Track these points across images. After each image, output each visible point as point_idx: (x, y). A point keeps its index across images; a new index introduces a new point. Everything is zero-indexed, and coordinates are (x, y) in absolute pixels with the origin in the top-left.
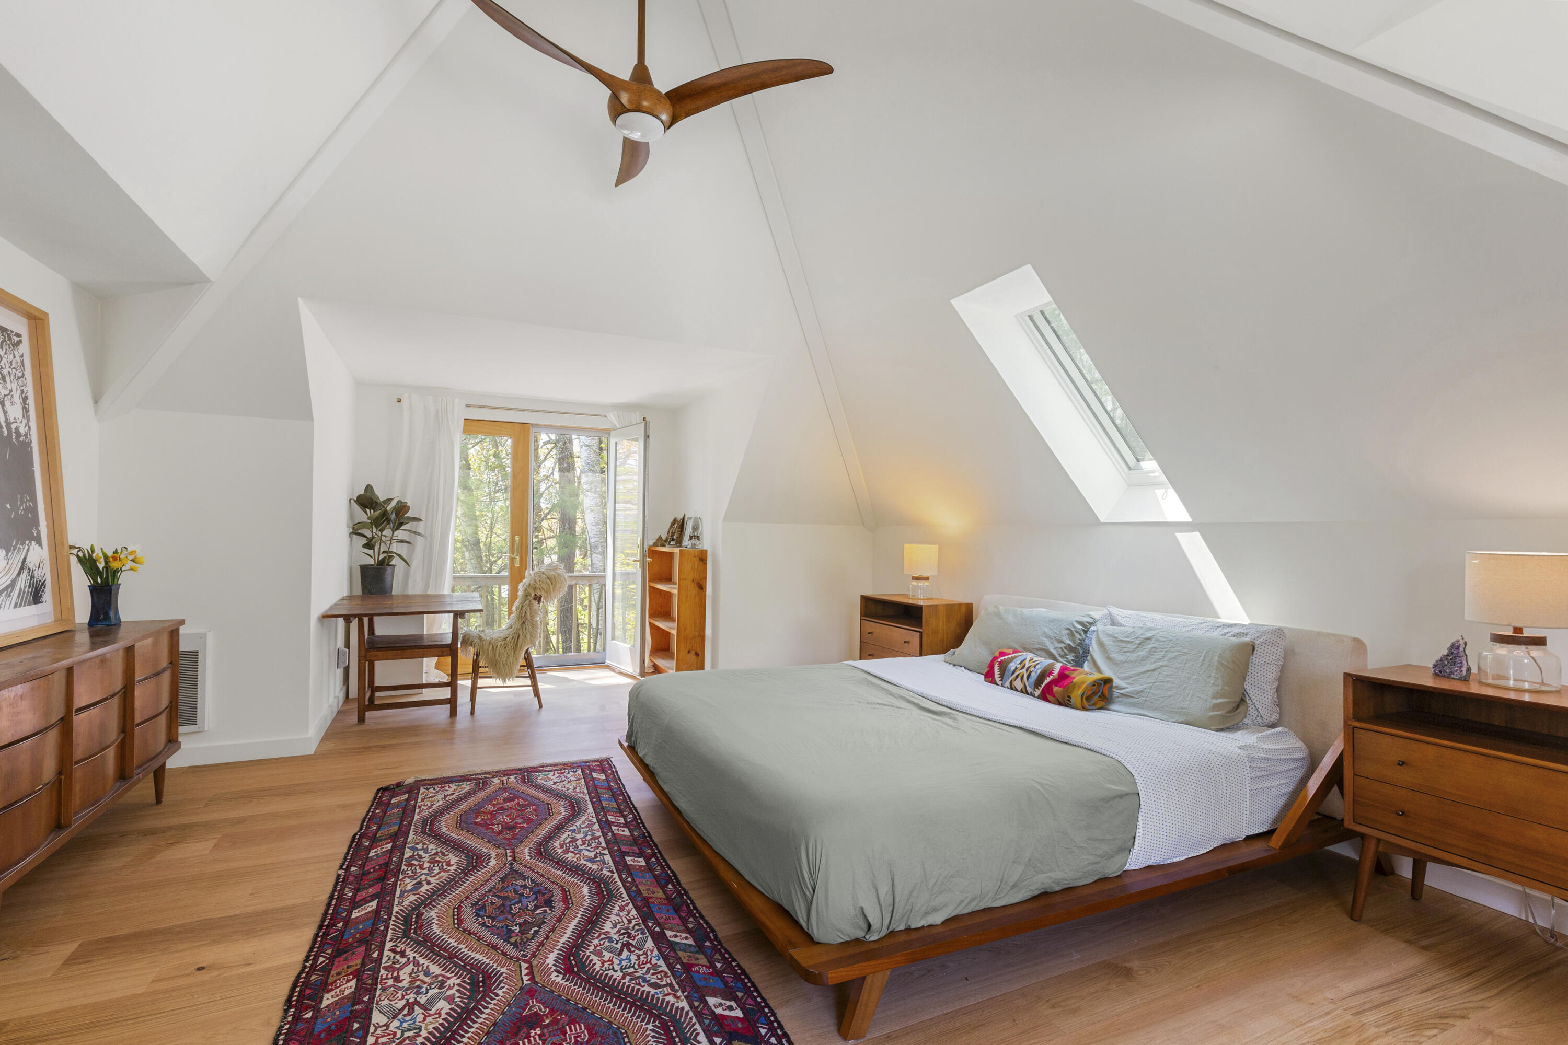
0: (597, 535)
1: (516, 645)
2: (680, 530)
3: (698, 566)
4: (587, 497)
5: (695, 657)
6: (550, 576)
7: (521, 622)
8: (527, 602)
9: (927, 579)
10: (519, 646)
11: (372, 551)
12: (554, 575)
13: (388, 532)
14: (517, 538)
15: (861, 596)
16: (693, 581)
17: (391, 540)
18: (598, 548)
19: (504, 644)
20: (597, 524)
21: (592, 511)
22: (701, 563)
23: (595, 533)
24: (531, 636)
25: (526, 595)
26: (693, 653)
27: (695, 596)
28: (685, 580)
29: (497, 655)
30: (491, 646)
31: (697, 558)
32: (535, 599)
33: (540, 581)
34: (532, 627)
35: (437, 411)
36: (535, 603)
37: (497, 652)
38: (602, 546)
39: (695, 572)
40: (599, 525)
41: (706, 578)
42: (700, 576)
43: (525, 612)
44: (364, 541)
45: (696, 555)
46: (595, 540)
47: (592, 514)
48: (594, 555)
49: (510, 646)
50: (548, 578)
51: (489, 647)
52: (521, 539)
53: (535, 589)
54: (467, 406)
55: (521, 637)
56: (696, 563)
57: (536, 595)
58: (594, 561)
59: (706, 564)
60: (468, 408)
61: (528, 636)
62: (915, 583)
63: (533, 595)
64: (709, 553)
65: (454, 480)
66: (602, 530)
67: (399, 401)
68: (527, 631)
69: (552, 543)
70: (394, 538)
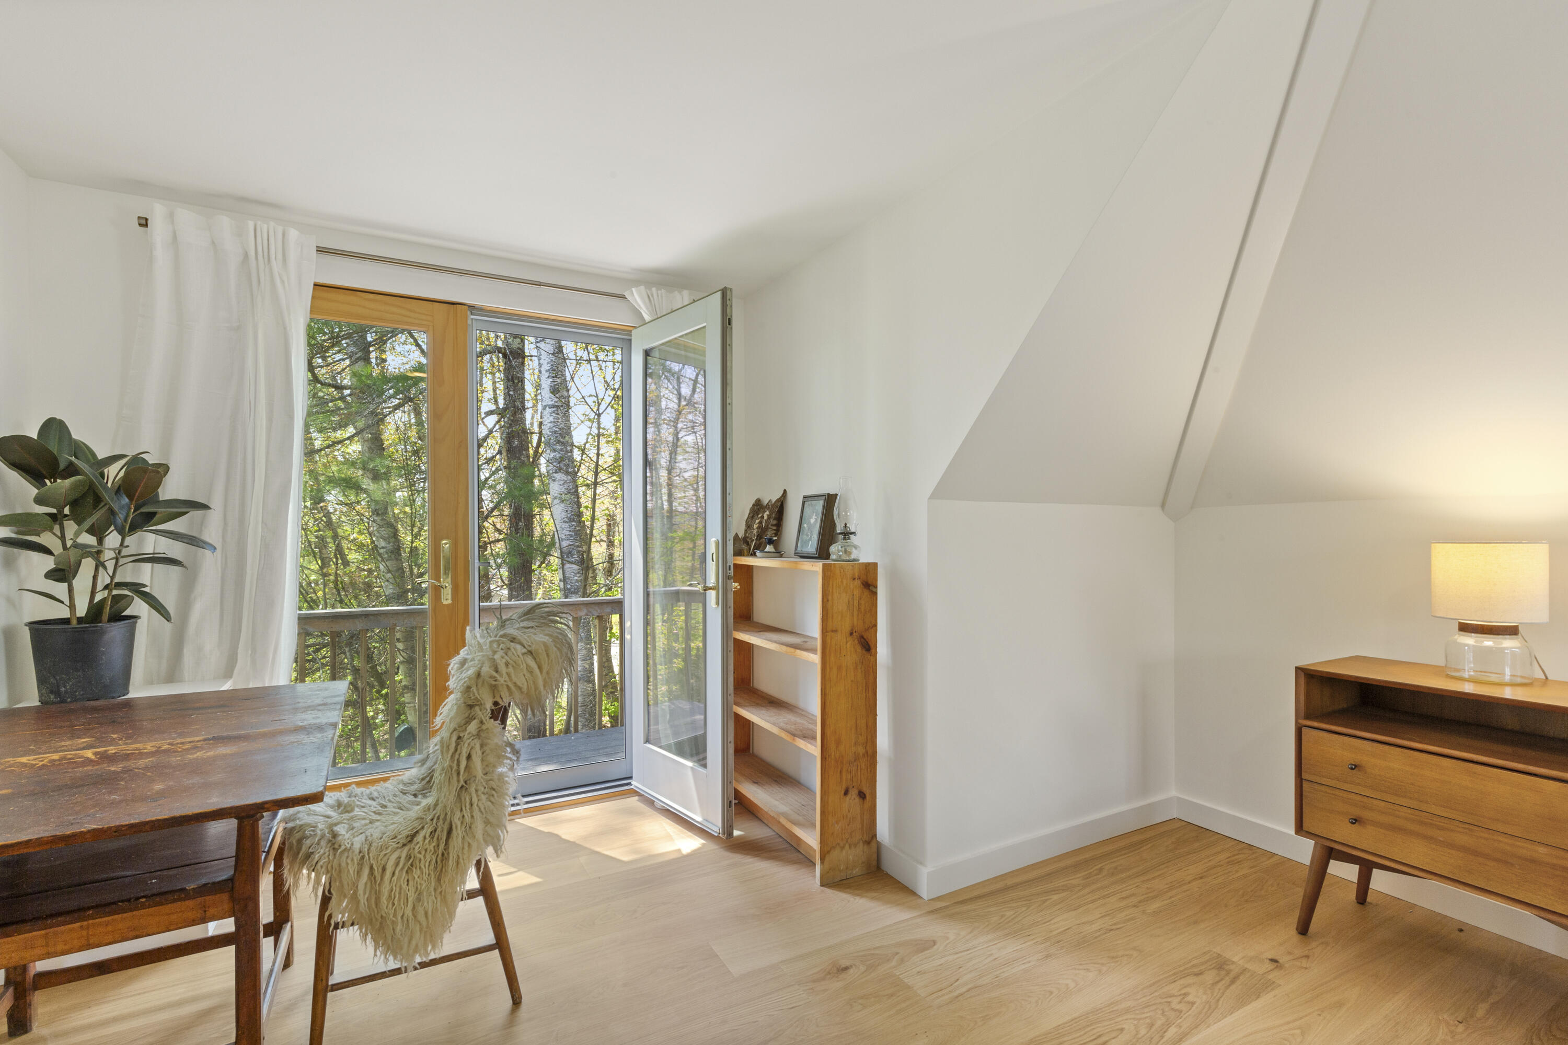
0: (571, 536)
1: (444, 857)
2: (775, 522)
3: (860, 599)
4: (554, 481)
5: (857, 800)
6: (533, 648)
7: (455, 785)
8: (473, 727)
9: (1512, 631)
10: (451, 863)
11: (65, 585)
12: (545, 644)
13: (113, 539)
14: (446, 544)
15: (1298, 669)
16: (851, 634)
17: (117, 559)
18: (572, 555)
19: (409, 857)
20: (570, 520)
21: (562, 501)
22: (866, 593)
23: (568, 533)
24: (487, 822)
25: (470, 706)
26: (853, 793)
27: (856, 668)
28: (836, 631)
29: (384, 899)
30: (366, 871)
31: (857, 582)
32: (494, 716)
33: (507, 664)
34: (490, 797)
35: (246, 256)
36: (495, 725)
37: (385, 891)
38: (578, 552)
39: (855, 613)
40: (573, 521)
41: (875, 625)
42: (864, 623)
43: (469, 757)
44: (49, 563)
45: (856, 576)
46: (568, 543)
47: (563, 505)
48: (567, 566)
49: (426, 862)
50: (530, 652)
51: (359, 873)
52: (455, 546)
53: (494, 688)
54: (320, 250)
55: (458, 832)
56: (857, 593)
57: (496, 704)
58: (568, 574)
59: (876, 593)
60: (322, 256)
61: (479, 827)
62: (1469, 640)
63: (489, 705)
64: (880, 571)
65: (291, 417)
66: (577, 528)
67: (144, 223)
68: (477, 813)
69: (500, 548)
70: (125, 552)
